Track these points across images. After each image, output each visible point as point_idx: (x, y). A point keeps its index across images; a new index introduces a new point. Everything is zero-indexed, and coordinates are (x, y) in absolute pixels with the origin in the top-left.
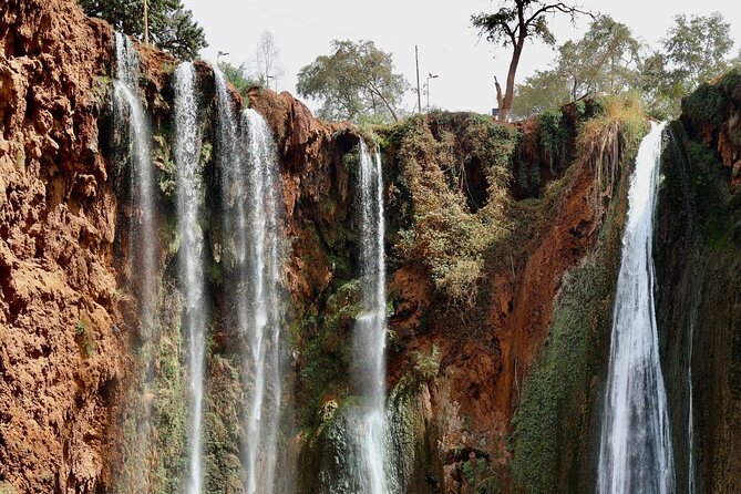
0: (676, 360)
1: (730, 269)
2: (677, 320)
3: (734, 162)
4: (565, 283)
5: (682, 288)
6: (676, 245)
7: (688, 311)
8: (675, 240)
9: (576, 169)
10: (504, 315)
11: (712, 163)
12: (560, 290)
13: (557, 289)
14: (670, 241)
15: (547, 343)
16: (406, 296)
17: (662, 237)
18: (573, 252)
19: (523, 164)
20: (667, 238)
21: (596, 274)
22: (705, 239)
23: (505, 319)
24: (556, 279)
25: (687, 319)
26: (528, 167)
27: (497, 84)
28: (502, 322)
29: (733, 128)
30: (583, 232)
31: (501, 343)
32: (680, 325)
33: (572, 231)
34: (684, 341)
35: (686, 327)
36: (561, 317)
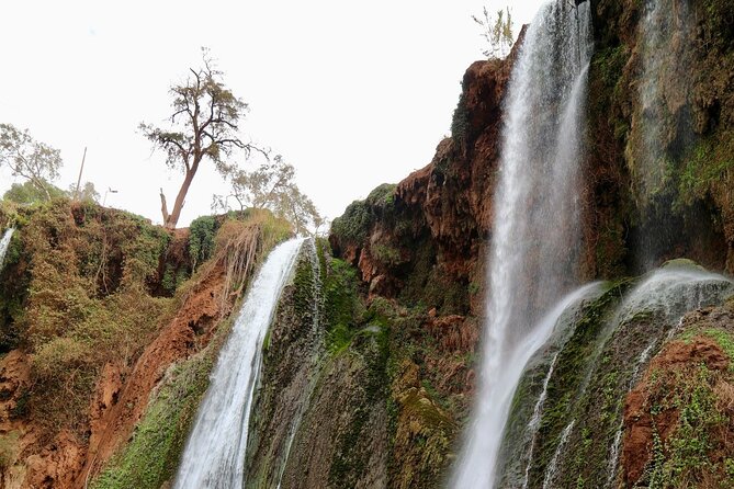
0: (263, 474)
1: (346, 374)
2: (277, 425)
3: (372, 277)
4: (168, 374)
5: (289, 392)
6: (293, 345)
7: (291, 417)
8: (293, 340)
9: (209, 266)
10: (104, 407)
11: (351, 280)
12: (161, 383)
13: (158, 380)
14: (286, 337)
15: (131, 439)
16: (8, 376)
17: (278, 333)
18: (186, 346)
19: (169, 266)
20: (284, 334)
21: (200, 368)
22: (328, 345)
23: (104, 411)
24: (161, 370)
25: (288, 427)
26: (176, 271)
27: (162, 196)
28: (101, 414)
29: (376, 242)
30: (205, 329)
31: (92, 437)
32: (279, 432)
33: (191, 325)
34: (278, 452)
35: (285, 435)
36: (153, 412)
